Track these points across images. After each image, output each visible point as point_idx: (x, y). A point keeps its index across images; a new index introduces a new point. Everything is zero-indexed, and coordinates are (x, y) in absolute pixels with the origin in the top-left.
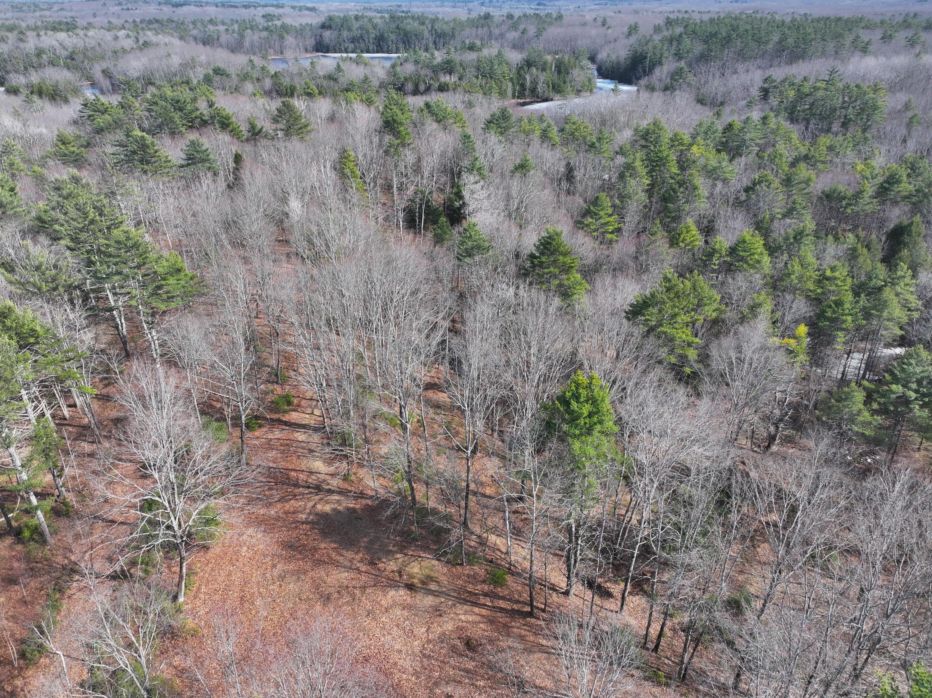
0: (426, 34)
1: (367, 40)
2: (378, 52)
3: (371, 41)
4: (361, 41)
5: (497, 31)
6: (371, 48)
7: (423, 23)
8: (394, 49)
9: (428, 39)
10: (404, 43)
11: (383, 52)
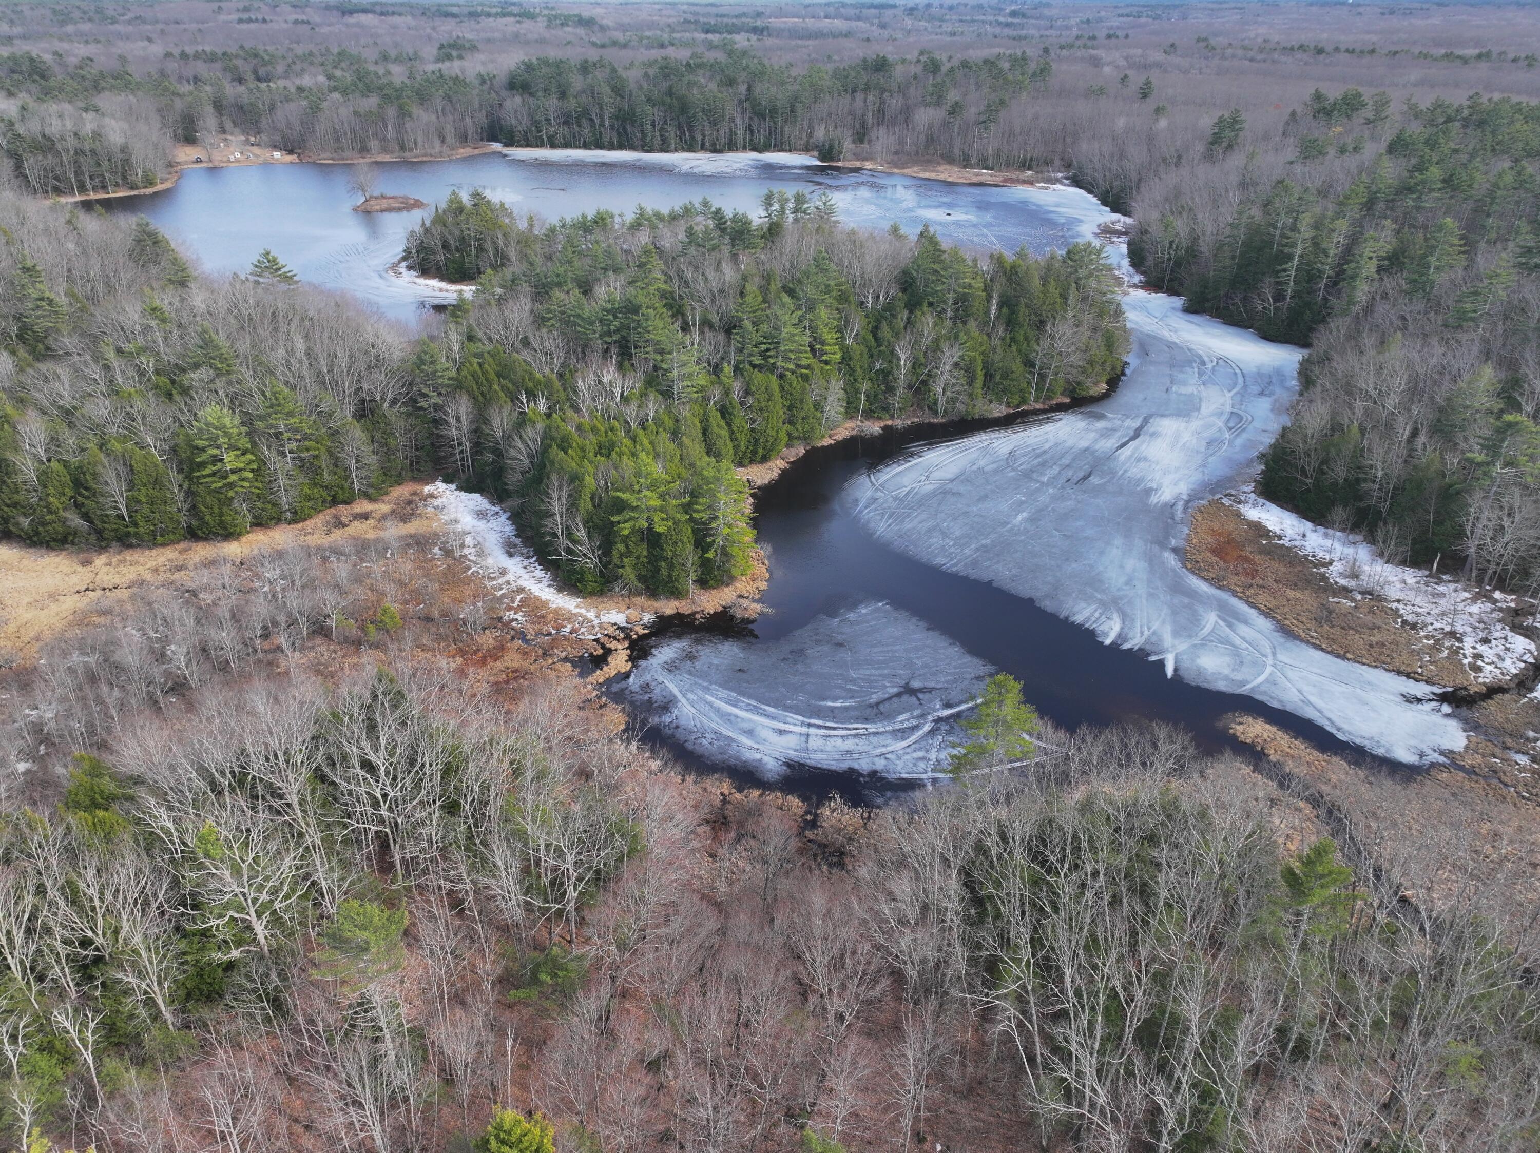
0: (731, 109)
1: (597, 121)
2: (621, 147)
3: (607, 124)
4: (584, 122)
5: (895, 103)
6: (606, 139)
7: (731, 82)
8: (657, 141)
9: (732, 120)
10: (680, 127)
11: (633, 148)
